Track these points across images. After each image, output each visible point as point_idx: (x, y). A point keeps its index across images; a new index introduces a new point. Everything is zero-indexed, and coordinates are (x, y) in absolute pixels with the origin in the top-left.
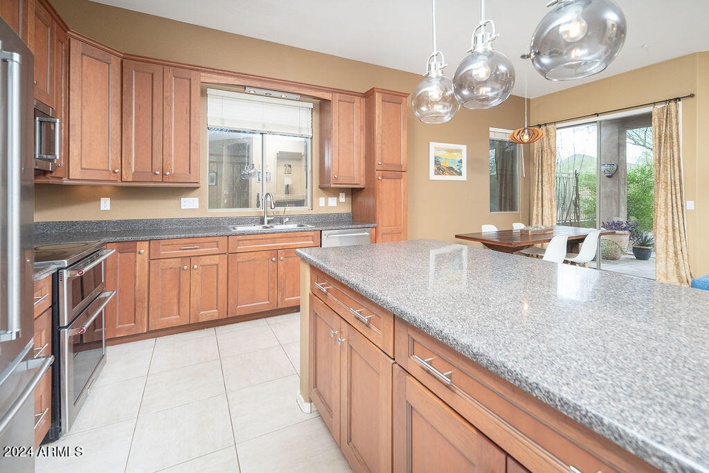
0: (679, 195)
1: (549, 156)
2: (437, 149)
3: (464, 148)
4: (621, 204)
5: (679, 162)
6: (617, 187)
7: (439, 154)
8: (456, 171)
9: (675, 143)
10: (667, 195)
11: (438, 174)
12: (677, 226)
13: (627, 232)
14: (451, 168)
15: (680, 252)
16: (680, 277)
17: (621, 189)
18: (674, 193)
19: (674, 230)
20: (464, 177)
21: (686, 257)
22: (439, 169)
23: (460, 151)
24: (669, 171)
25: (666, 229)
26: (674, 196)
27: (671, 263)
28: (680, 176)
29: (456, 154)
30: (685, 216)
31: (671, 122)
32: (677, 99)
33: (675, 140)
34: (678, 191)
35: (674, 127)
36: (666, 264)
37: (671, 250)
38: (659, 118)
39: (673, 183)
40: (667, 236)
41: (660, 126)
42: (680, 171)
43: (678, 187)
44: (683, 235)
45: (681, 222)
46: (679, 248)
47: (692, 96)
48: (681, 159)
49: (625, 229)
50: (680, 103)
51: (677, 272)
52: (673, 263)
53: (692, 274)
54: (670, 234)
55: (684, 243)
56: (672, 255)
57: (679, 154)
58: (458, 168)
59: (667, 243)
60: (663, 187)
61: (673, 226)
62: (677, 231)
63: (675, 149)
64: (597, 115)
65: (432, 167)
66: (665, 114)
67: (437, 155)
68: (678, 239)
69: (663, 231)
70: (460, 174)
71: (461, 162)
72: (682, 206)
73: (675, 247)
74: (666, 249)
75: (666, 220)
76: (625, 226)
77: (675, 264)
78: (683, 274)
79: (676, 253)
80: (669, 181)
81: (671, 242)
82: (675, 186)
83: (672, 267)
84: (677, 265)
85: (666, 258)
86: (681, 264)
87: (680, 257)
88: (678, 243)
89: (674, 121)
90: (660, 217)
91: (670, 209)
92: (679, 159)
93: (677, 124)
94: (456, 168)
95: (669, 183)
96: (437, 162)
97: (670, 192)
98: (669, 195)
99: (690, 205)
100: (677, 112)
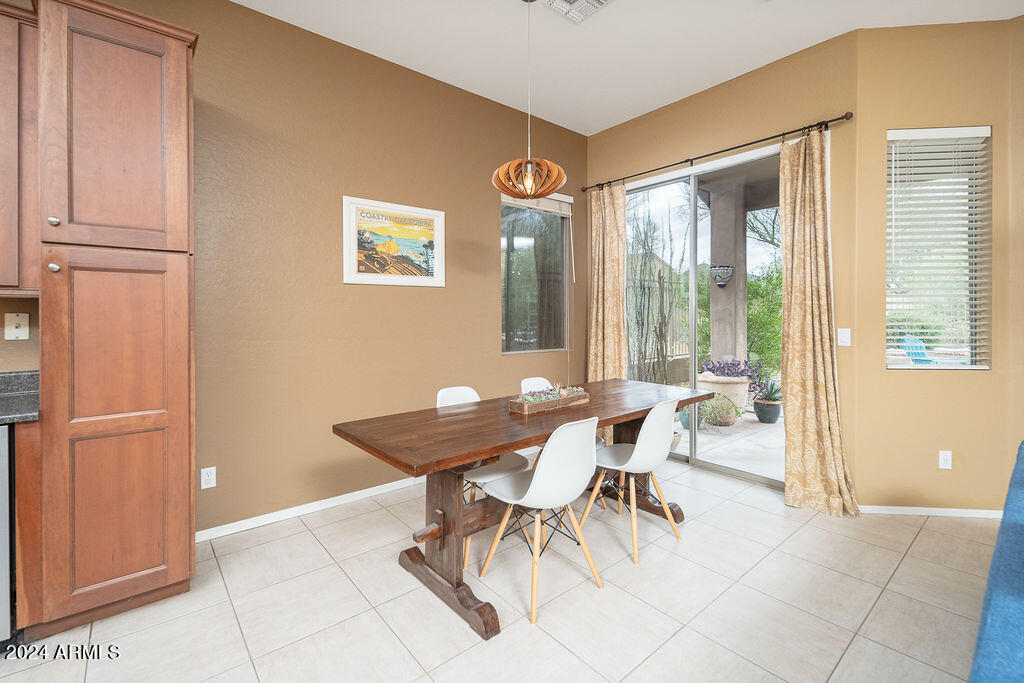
0: (825, 318)
1: (615, 243)
2: (362, 213)
3: (438, 218)
4: (739, 331)
5: (826, 251)
6: (733, 304)
7: (369, 225)
8: (418, 267)
9: (819, 212)
10: (805, 316)
11: (369, 270)
12: (821, 379)
13: (745, 378)
14: (405, 259)
15: (826, 433)
16: (826, 481)
17: (739, 307)
18: (816, 313)
19: (816, 387)
20: (438, 279)
21: (837, 443)
22: (369, 258)
23: (429, 223)
24: (808, 270)
25: (803, 385)
26: (816, 319)
27: (811, 452)
28: (827, 279)
29: (417, 228)
30: (835, 361)
31: (812, 170)
32: (823, 126)
33: (819, 207)
34: (824, 308)
35: (818, 180)
36: (803, 455)
37: (812, 426)
38: (792, 166)
39: (815, 293)
40: (804, 399)
41: (792, 181)
42: (827, 268)
43: (824, 302)
44: (831, 398)
45: (829, 371)
46: (825, 424)
47: (848, 116)
48: (830, 244)
49: (742, 374)
50: (828, 134)
51: (822, 470)
52: (815, 454)
53: (849, 476)
54: (810, 396)
55: (833, 415)
56: (813, 437)
57: (825, 234)
58: (423, 258)
59: (804, 413)
60: (798, 301)
61: (815, 379)
62: (822, 389)
63: (819, 223)
64: (691, 162)
65: (351, 254)
66: (802, 155)
67: (364, 227)
68: (823, 406)
69: (798, 388)
70: (428, 272)
71: (430, 245)
72: (831, 340)
73: (818, 421)
74: (803, 424)
75: (804, 366)
76: (743, 368)
77: (819, 456)
78: (833, 477)
79: (819, 434)
80: (808, 290)
81: (811, 412)
82: (819, 299)
83: (812, 462)
84: (822, 457)
85: (803, 442)
86: (829, 456)
87: (827, 442)
88: (824, 414)
89: (817, 167)
90: (793, 361)
91: (810, 346)
92: (826, 245)
93: (823, 174)
94: (419, 260)
95: (809, 294)
96: (362, 244)
97: (809, 310)
98: (809, 317)
99: (844, 337)
100: (822, 150)
